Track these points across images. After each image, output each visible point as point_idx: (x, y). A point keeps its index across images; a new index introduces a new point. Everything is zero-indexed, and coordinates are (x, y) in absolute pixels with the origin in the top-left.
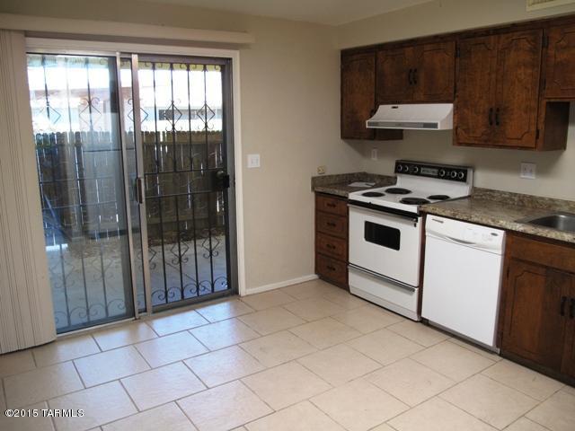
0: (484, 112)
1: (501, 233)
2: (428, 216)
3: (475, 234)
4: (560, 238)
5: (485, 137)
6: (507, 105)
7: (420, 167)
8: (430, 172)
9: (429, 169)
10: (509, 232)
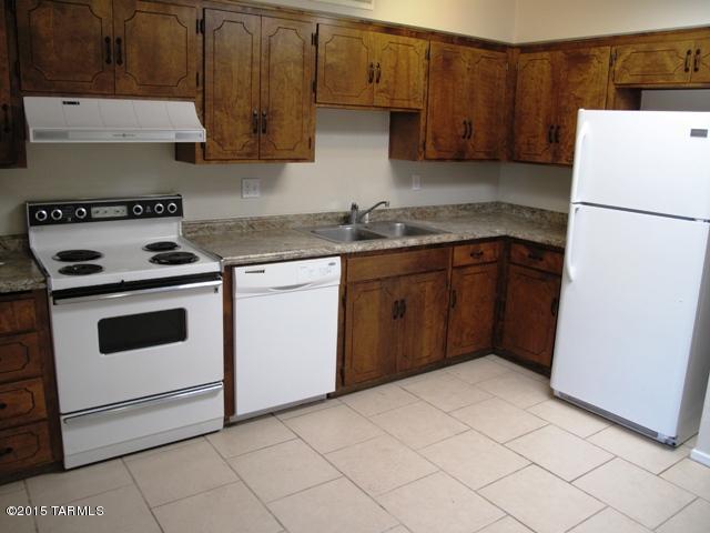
0: (245, 116)
1: (338, 260)
2: (237, 270)
3: (311, 271)
4: (394, 246)
5: (247, 150)
6: (275, 108)
7: (88, 207)
8: (111, 211)
9: (107, 208)
10: (345, 257)
